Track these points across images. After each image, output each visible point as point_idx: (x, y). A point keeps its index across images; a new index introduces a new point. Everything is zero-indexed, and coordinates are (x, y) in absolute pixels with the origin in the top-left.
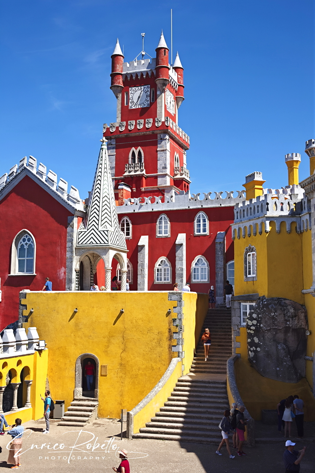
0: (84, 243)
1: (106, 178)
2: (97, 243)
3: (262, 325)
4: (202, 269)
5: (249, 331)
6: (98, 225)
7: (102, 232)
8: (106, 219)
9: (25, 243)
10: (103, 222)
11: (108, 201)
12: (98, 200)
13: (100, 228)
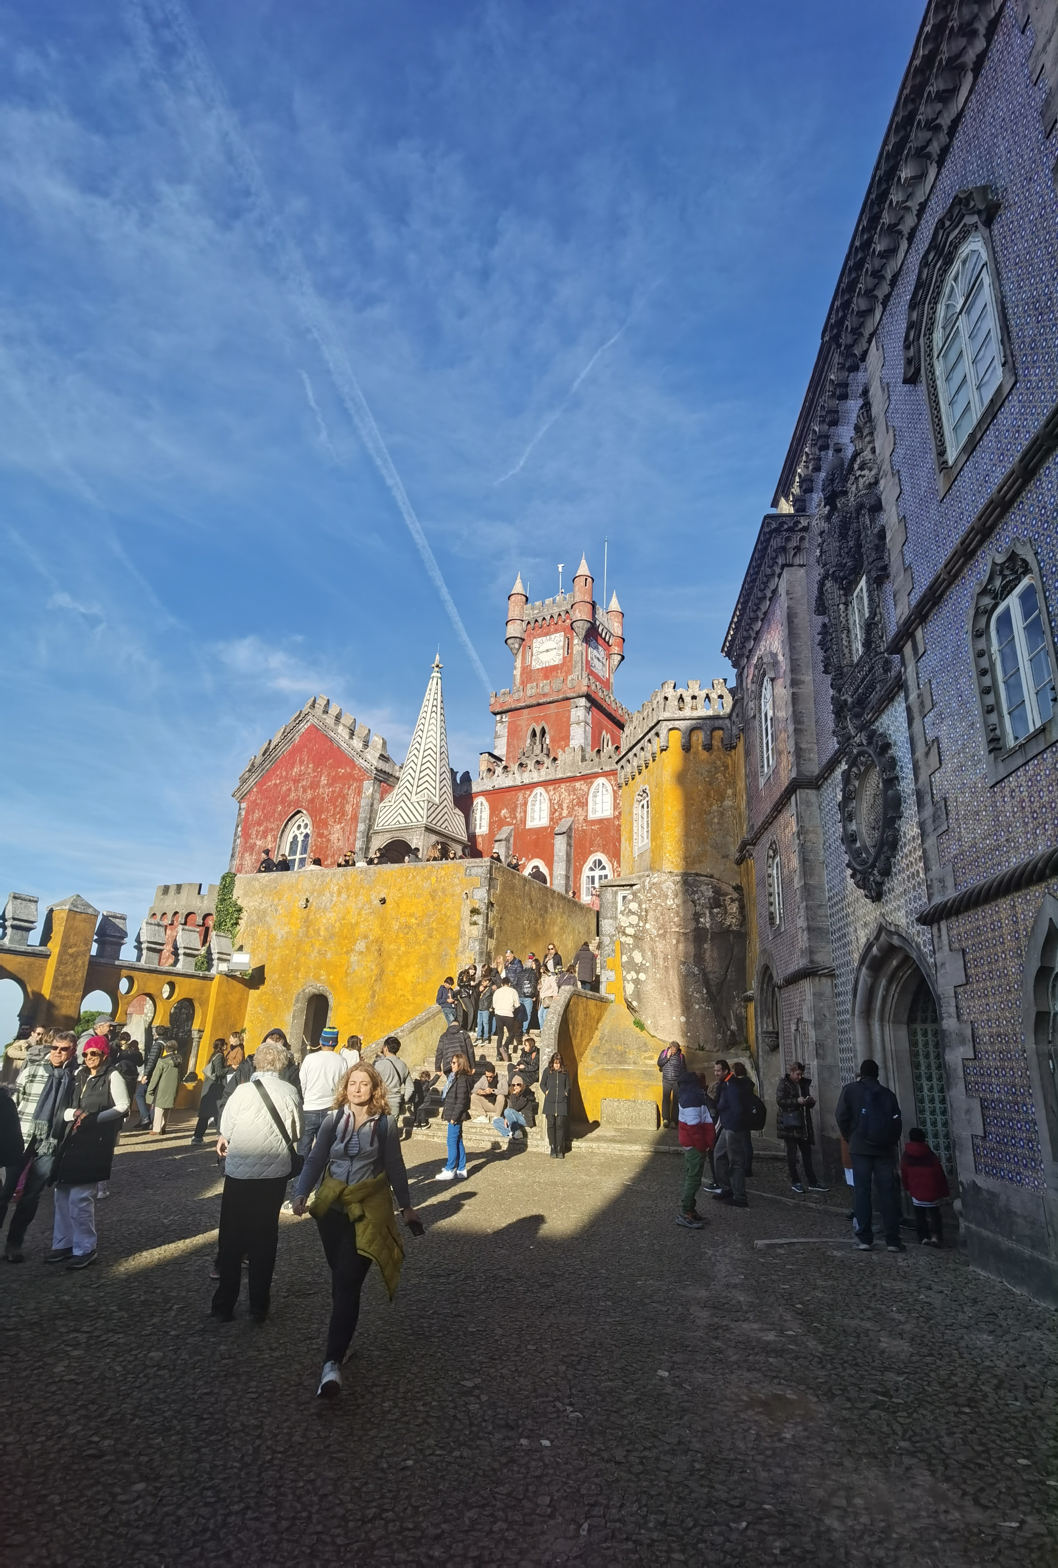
0: (387, 824)
2: (406, 823)
3: (648, 926)
6: (411, 793)
7: (416, 804)
8: (426, 785)
9: (300, 831)
10: (420, 789)
11: (434, 756)
12: (417, 754)
13: (414, 799)
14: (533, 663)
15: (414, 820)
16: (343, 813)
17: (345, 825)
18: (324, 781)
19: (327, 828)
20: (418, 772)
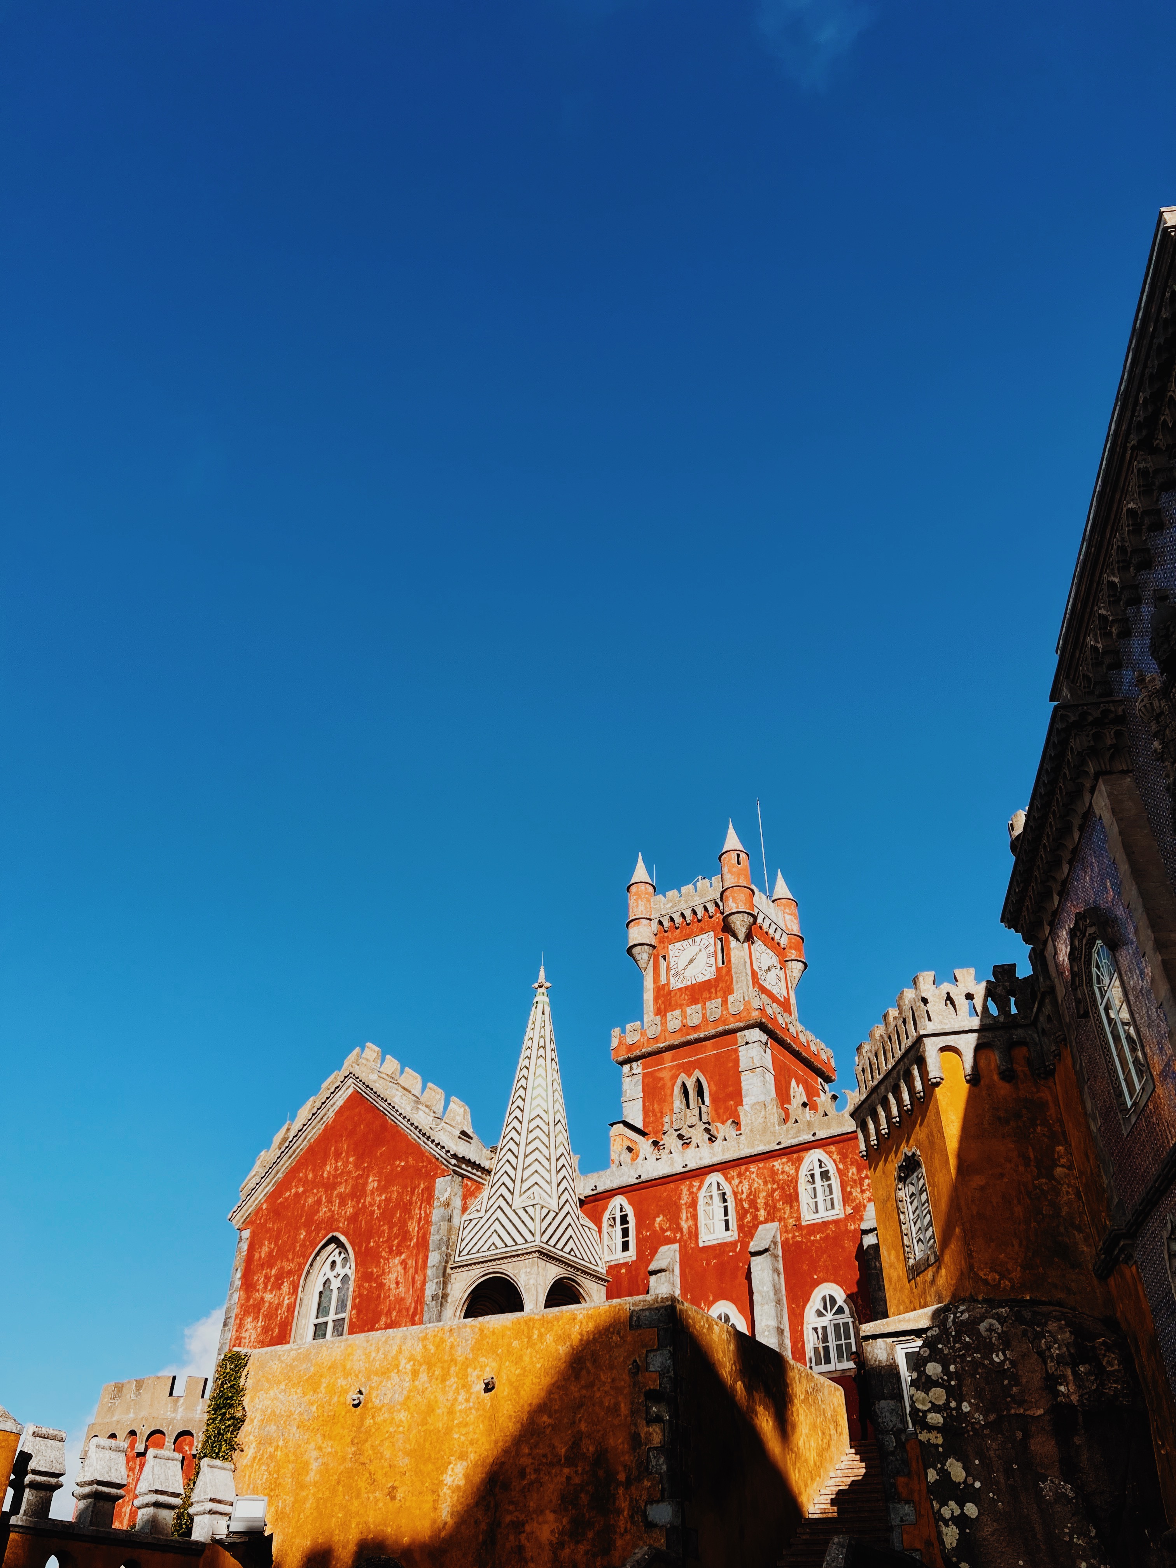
0: (475, 1250)
1: (541, 1071)
2: (506, 1246)
3: (966, 1407)
4: (837, 1326)
5: (923, 1436)
6: (512, 1194)
7: (521, 1213)
8: (536, 1178)
9: (334, 1273)
10: (526, 1186)
11: (545, 1128)
12: (518, 1128)
13: (518, 1203)
14: (672, 980)
15: (520, 1240)
16: (405, 1236)
17: (408, 1257)
18: (372, 1184)
19: (378, 1265)
20: (521, 1157)
